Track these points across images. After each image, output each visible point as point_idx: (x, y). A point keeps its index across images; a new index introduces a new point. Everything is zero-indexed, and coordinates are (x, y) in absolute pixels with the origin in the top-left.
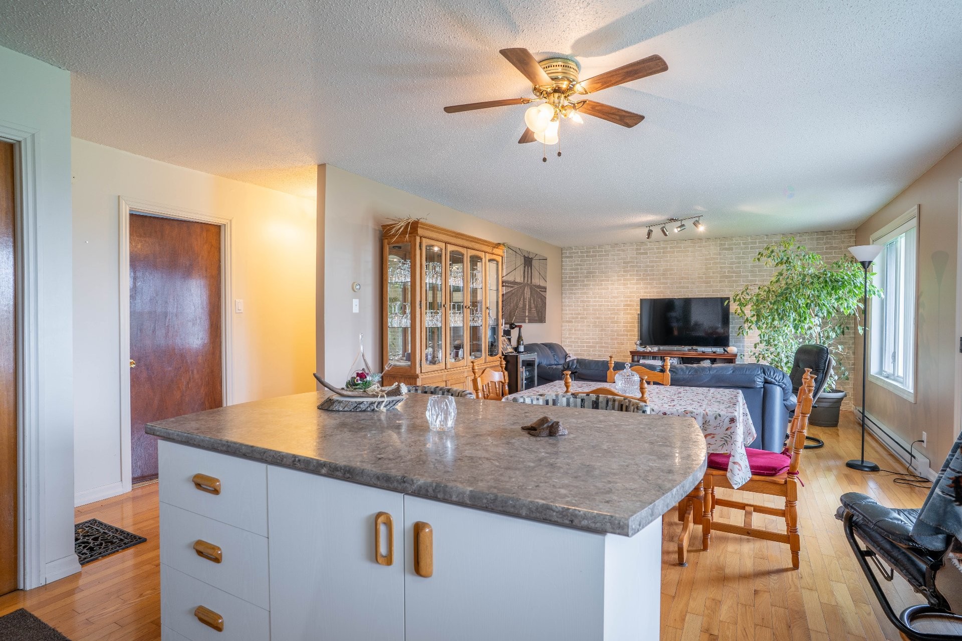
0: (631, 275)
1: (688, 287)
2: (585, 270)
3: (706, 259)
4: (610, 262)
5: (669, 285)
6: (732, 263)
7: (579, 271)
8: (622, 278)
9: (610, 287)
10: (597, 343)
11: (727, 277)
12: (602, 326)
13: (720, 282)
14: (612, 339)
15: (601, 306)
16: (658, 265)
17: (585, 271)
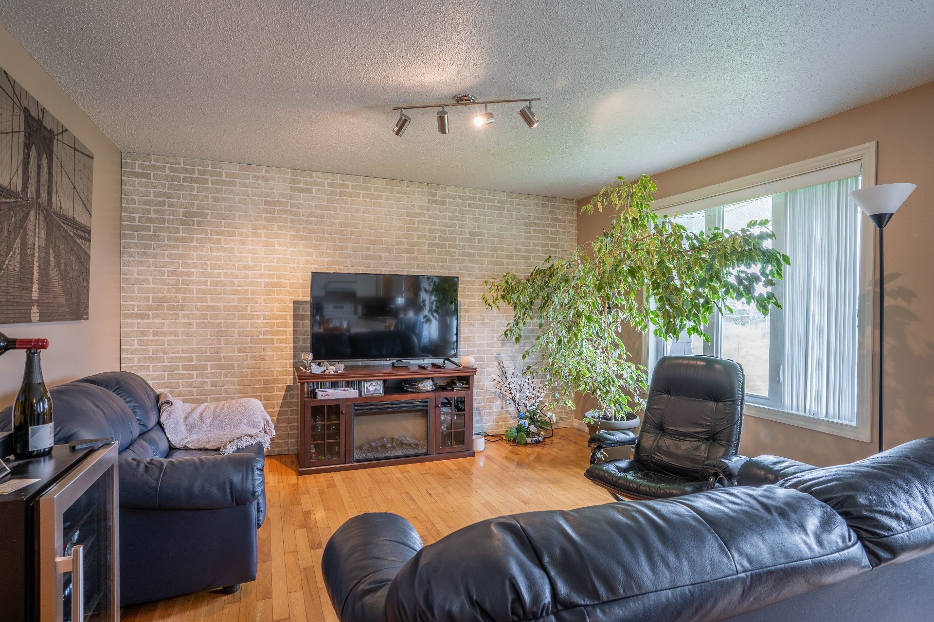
0: (280, 228)
1: (380, 258)
2: (180, 207)
3: (408, 214)
4: (237, 198)
5: (349, 251)
6: (445, 225)
7: (166, 207)
8: (263, 232)
9: (236, 247)
10: (208, 359)
11: (438, 245)
12: (219, 325)
13: (429, 252)
14: (241, 350)
15: (216, 284)
16: (331, 215)
17: (181, 210)
